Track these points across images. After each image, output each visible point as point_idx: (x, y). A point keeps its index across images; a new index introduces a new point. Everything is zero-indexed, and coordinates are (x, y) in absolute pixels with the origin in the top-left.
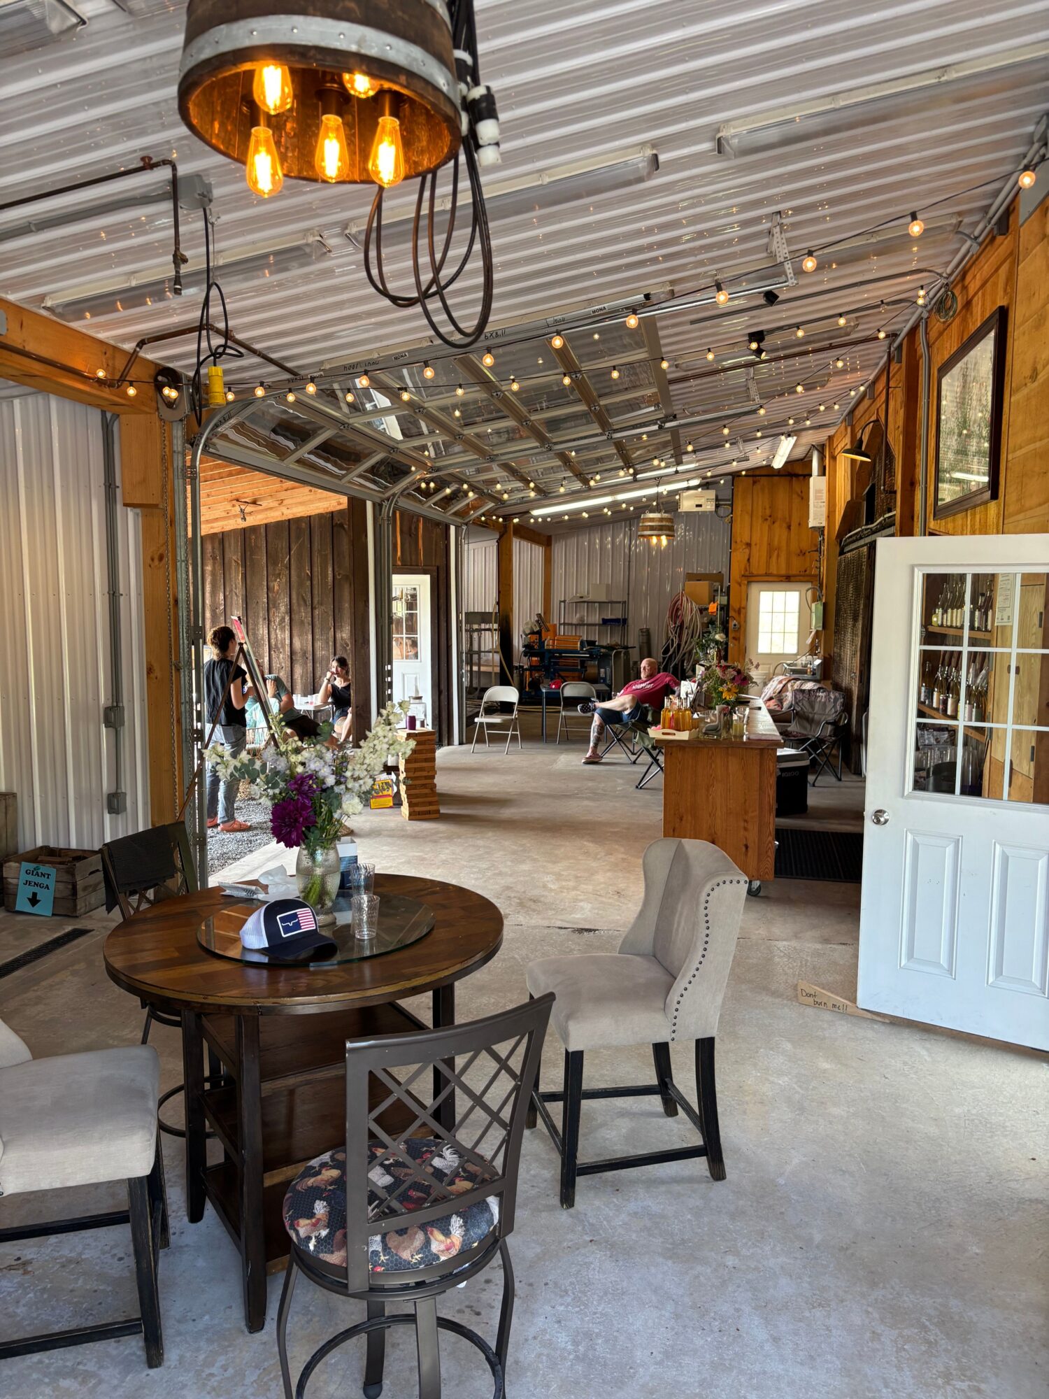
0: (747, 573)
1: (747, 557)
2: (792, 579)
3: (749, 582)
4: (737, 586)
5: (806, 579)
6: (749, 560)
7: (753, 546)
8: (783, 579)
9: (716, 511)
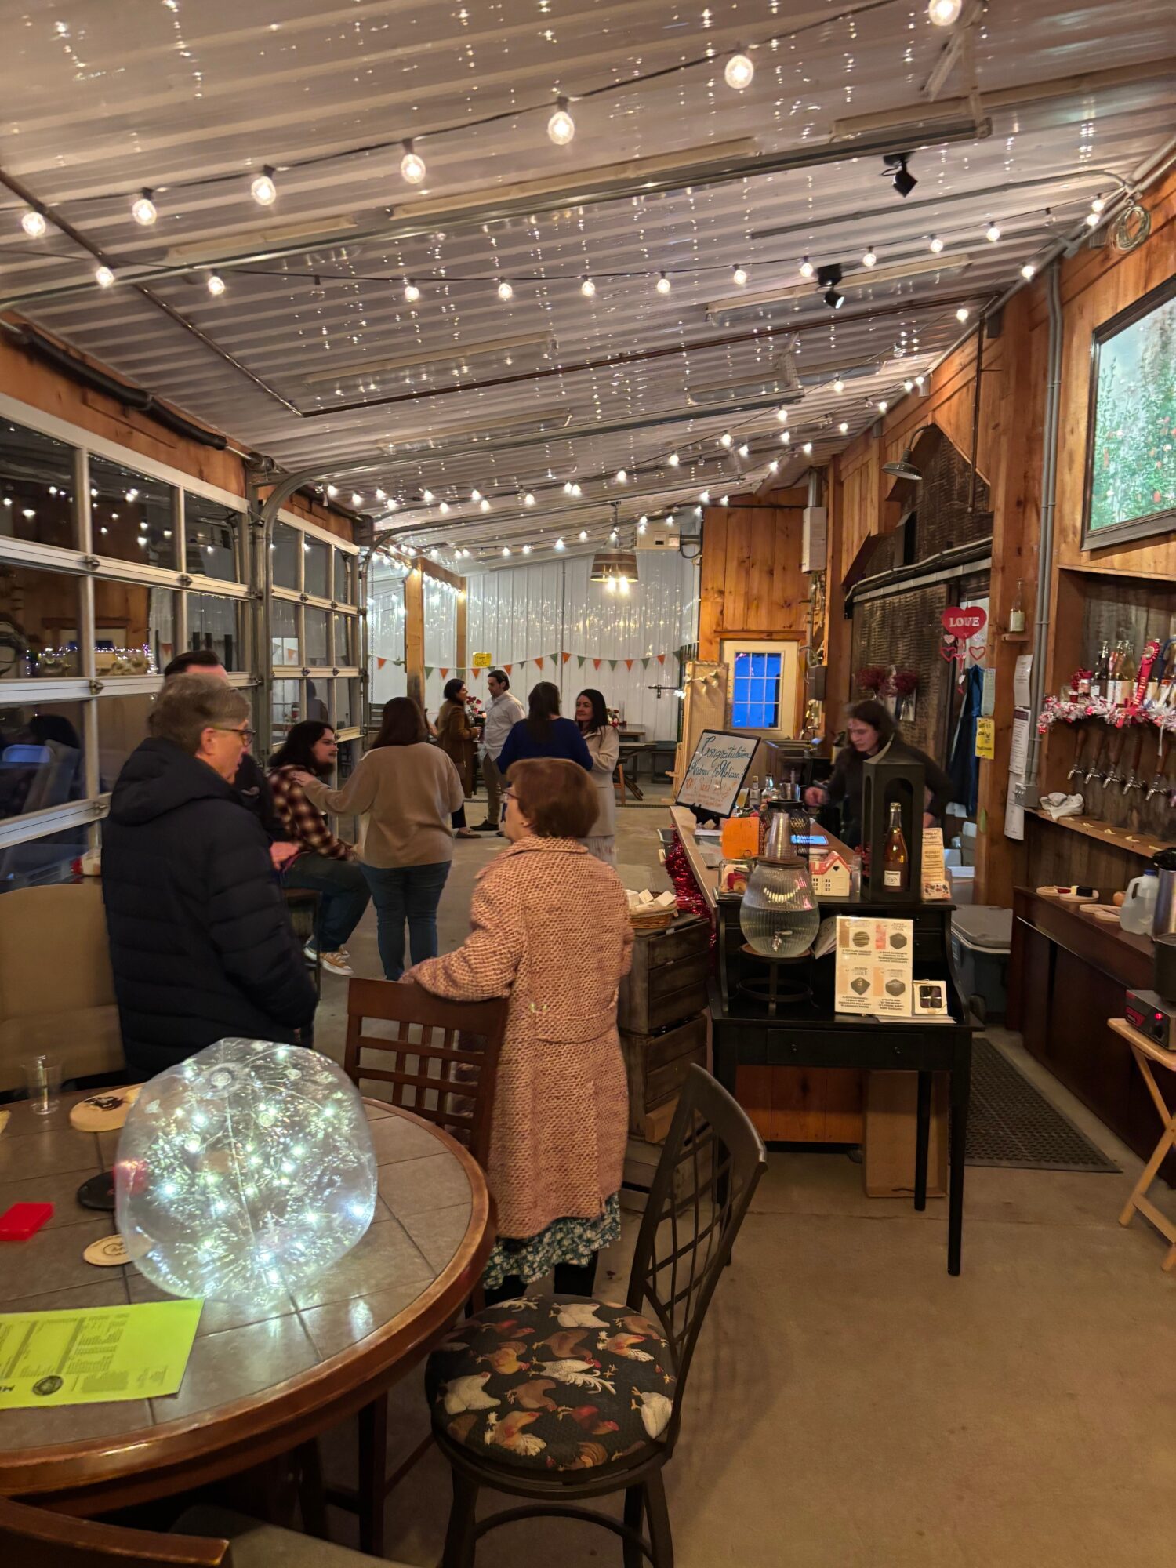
0: (719, 629)
1: (719, 609)
2: (775, 636)
3: (722, 640)
4: (707, 644)
5: (791, 636)
6: (722, 612)
7: (727, 594)
8: (764, 636)
9: (681, 550)
